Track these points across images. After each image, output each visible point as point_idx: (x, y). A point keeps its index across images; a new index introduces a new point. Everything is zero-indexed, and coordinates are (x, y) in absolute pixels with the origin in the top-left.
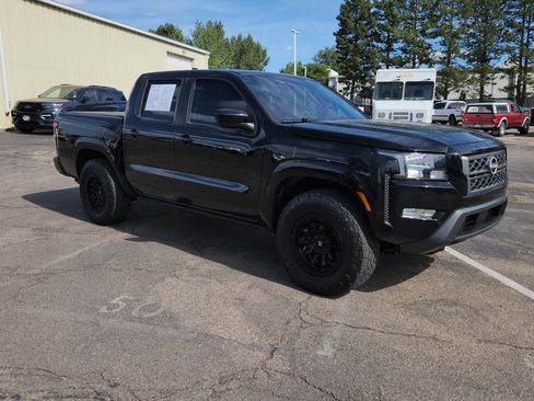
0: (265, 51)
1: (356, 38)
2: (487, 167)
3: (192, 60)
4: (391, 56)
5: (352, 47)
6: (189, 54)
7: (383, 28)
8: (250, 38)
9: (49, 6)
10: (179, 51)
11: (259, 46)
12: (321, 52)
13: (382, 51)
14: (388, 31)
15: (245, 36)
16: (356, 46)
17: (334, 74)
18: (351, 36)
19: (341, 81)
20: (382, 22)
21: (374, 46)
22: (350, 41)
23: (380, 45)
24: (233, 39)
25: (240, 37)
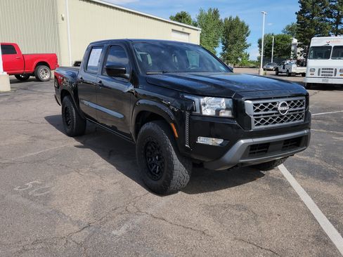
0: (248, 27)
1: (313, 16)
2: (276, 109)
3: (189, 34)
4: (339, 27)
5: (308, 22)
6: (186, 30)
7: (334, 7)
8: (237, 19)
9: (98, 3)
10: (180, 29)
11: (243, 24)
12: (288, 26)
13: (332, 23)
14: (338, 10)
15: (234, 17)
16: (312, 21)
17: (295, 41)
18: (308, 14)
19: (299, 46)
20: (334, 3)
21: (327, 21)
22: (308, 18)
23: (331, 20)
24: (226, 19)
25: (230, 18)
